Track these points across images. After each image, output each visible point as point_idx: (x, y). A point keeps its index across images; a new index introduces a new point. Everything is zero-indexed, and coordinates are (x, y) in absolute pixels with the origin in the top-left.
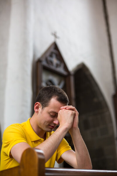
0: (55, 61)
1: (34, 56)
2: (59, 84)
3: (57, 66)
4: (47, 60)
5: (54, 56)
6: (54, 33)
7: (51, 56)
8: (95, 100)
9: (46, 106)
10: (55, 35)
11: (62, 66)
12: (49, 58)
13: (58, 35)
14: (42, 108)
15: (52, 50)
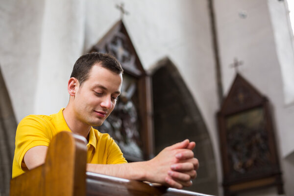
0: (121, 51)
1: (86, 41)
2: (127, 90)
3: (124, 59)
4: (106, 49)
5: (119, 43)
6: (120, 5)
7: (114, 42)
8: (187, 120)
9: (85, 80)
10: (121, 9)
11: (133, 60)
12: (111, 47)
13: (126, 8)
14: (80, 85)
15: (116, 32)
